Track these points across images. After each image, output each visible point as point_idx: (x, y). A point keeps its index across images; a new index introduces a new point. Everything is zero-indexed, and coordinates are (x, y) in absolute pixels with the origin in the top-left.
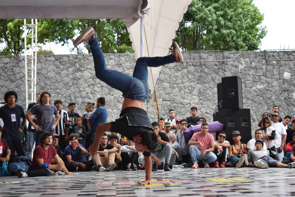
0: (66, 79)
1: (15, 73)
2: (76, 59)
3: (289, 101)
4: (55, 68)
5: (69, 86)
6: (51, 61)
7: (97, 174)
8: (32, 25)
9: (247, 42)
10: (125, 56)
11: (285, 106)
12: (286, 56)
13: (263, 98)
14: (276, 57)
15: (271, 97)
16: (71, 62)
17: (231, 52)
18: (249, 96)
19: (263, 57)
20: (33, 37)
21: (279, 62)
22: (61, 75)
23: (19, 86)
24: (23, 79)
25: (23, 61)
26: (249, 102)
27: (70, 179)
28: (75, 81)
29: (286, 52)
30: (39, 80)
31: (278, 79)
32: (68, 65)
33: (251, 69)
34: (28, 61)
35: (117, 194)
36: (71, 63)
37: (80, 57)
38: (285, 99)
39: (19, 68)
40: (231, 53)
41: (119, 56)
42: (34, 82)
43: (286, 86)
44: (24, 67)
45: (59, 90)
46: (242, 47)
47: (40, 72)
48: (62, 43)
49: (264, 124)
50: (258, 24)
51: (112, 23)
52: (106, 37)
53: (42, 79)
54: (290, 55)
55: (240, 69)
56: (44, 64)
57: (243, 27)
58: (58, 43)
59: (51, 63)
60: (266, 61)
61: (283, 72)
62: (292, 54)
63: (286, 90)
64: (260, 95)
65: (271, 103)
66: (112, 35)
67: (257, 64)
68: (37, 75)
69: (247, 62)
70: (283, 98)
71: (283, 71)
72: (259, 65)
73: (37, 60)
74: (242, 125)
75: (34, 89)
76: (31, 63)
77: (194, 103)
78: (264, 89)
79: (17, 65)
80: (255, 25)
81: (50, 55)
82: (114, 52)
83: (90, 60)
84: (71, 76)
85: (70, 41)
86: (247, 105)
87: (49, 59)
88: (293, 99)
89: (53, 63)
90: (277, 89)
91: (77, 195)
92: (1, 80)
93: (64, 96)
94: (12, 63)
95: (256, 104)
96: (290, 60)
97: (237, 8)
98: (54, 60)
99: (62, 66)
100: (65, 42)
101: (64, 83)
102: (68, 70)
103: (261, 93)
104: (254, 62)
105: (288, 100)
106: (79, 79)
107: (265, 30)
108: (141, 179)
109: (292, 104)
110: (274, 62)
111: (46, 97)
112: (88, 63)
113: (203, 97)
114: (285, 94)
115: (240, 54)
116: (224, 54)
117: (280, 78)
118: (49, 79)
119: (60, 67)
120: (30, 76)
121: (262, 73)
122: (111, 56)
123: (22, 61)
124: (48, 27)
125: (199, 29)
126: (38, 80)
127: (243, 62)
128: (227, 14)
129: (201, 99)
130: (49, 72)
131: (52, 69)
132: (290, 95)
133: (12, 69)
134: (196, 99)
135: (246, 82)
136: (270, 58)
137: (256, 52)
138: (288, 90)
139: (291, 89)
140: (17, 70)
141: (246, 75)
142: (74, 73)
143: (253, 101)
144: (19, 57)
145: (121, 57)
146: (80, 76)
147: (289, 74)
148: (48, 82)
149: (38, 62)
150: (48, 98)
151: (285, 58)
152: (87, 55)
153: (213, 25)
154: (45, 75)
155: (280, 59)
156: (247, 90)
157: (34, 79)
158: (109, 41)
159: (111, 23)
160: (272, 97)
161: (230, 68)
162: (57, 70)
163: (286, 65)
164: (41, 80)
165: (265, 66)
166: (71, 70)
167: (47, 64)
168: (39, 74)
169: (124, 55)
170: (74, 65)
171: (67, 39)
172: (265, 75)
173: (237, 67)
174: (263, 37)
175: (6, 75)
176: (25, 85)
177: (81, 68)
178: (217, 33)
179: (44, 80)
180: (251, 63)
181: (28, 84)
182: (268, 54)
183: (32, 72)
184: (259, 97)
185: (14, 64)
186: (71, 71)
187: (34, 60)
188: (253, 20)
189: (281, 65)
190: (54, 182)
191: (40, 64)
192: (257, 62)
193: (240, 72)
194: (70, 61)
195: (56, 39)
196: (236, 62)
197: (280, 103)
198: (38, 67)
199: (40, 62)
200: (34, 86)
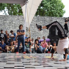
5: (2, 25)
9: (59, 14)
10: (20, 17)
17: (54, 17)
19: (64, 19)
28: (4, 24)
32: (2, 18)
37: (6, 16)
46: (58, 16)
50: (63, 9)
57: (58, 9)
72: (62, 22)
74: (56, 40)
82: (17, 15)
84: (3, 22)
85: (3, 11)
97: (57, 3)
106: (5, 23)
112: (8, 18)
113: (45, 31)
115: (57, 18)
116: (52, 18)
125: (45, 9)
128: (54, 5)
137: (62, 18)
152: (8, 16)
153: (49, 8)
159: (17, 6)
166: (3, 20)
170: (4, 18)
171: (2, 10)
174: (64, 13)
177: (6, 20)
178: (50, 11)
180: (60, 21)
188: (61, 7)
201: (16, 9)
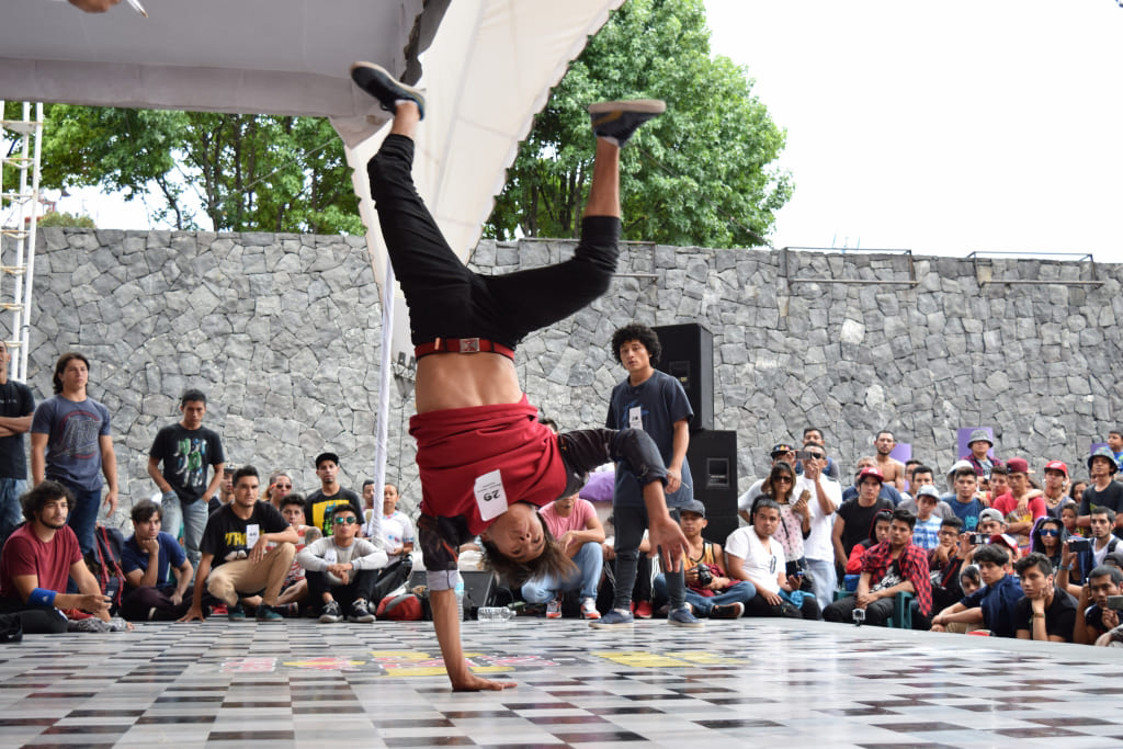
0: (134, 313)
2: (169, 247)
3: (854, 414)
4: (95, 274)
5: (143, 335)
6: (83, 248)
7: (225, 632)
8: (25, 124)
9: (733, 218)
10: (334, 245)
11: (843, 429)
12: (852, 268)
13: (776, 401)
14: (821, 272)
15: (799, 398)
16: (153, 257)
17: (680, 249)
18: (730, 393)
19: (781, 271)
20: (25, 165)
21: (829, 288)
22: (116, 297)
26: (732, 412)
27: (132, 647)
28: (164, 321)
29: (851, 256)
30: (40, 312)
31: (823, 341)
32: (142, 265)
33: (742, 307)
34: (6, 247)
35: (294, 698)
36: (152, 261)
37: (185, 239)
38: (843, 404)
40: (680, 253)
41: (316, 243)
42: (22, 317)
43: (848, 364)
45: (107, 347)
46: (713, 233)
47: (46, 284)
48: (127, 190)
49: (776, 485)
50: (766, 161)
51: (299, 136)
52: (274, 179)
53: (52, 309)
54: (862, 267)
55: (705, 305)
56: (59, 258)
57: (718, 170)
58: (111, 189)
59: (84, 255)
60: (790, 284)
61: (839, 320)
62: (869, 265)
63: (848, 378)
64: (766, 390)
65: (800, 416)
66: (296, 175)
67: (759, 291)
68: (33, 292)
69: (728, 284)
70: (836, 403)
71: (841, 315)
72: (765, 296)
73: (37, 242)
74: (710, 484)
75: (21, 339)
76: (15, 252)
77: (556, 409)
78: (780, 370)
80: (757, 166)
81: (84, 230)
82: (297, 231)
83: (217, 250)
84: (151, 303)
85: (152, 184)
86: (724, 420)
87: (78, 241)
88: (868, 407)
89: (90, 256)
90: (821, 374)
91: (155, 699)
93: (125, 367)
95: (753, 420)
96: (864, 284)
97: (706, 110)
98: (95, 245)
99: (122, 268)
100: (135, 189)
101: (125, 326)
102: (143, 281)
103: (770, 385)
104: (752, 284)
105: (853, 410)
106: (177, 313)
107: (790, 183)
108: (375, 649)
109: (864, 423)
110: (815, 287)
111: (76, 370)
112: (212, 261)
113: (584, 388)
114: (845, 391)
115: (707, 257)
116: (657, 254)
117: (829, 339)
118: (77, 308)
119: (112, 271)
120: (8, 295)
121: (776, 319)
122: (287, 242)
124: (80, 138)
125: (582, 169)
126: (37, 310)
127: (717, 284)
128: (673, 128)
129: (577, 397)
130: (76, 286)
131: (88, 275)
132: (859, 394)
134: (560, 394)
135: (723, 346)
136: (802, 274)
137: (757, 253)
138: (853, 379)
139: (864, 374)
141: (724, 325)
142: (162, 293)
143: (744, 408)
145: (320, 248)
146: (181, 303)
147: (860, 327)
148: (73, 321)
149: (40, 251)
150: (81, 373)
151: (848, 275)
152: (208, 236)
153: (627, 160)
154: (62, 296)
155: (833, 278)
156: (726, 371)
157: (23, 307)
158: (286, 193)
159: (295, 136)
160: (803, 399)
161: (674, 298)
162: (103, 281)
163: (849, 300)
164: (49, 312)
165: (785, 299)
166: (151, 281)
167: (70, 260)
168: (43, 290)
169: (332, 240)
170: (163, 265)
171: (148, 174)
172: (783, 326)
173: (695, 297)
174: (780, 206)
177: (186, 277)
178: (638, 185)
179: (58, 312)
180: (741, 287)
182: (794, 261)
183: (19, 281)
184: (762, 395)
186: (151, 285)
187: (26, 240)
188: (752, 148)
189: (835, 297)
190: (76, 652)
191: (45, 259)
192: (761, 283)
193: (707, 315)
194: (151, 253)
195: (108, 176)
196: (695, 283)
197: (828, 418)
198: (39, 269)
199: (48, 252)
200: (21, 329)
201: (290, 169)
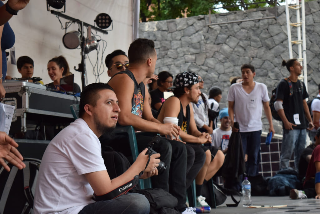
1: (272, 35)
23: (280, 55)
24: (285, 43)
25: (284, 14)
30: (311, 43)
34: (292, 14)
39: (279, 27)
42: (302, 46)
44: (285, 24)
47: (312, 29)
53: (316, 41)
56: (317, 15)
68: (306, 34)
73: (305, 10)
75: (302, 57)
76: (296, 15)
79: (275, 21)
92: (252, 48)
94: (266, 20)
120: (295, 37)
123: (282, 14)
126: (309, 42)
133: (267, 29)
140: (274, 29)
144: (277, 9)
149: (308, 13)
157: (302, 42)
164: (315, 43)
168: (311, 32)
175: (258, 39)
176: (289, 53)
181: (293, 50)
183: (299, 29)
185: (270, 21)
187: (300, 9)
191: (310, 17)
198: (308, 22)
199: (311, 14)
200: (302, 53)
